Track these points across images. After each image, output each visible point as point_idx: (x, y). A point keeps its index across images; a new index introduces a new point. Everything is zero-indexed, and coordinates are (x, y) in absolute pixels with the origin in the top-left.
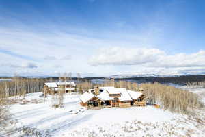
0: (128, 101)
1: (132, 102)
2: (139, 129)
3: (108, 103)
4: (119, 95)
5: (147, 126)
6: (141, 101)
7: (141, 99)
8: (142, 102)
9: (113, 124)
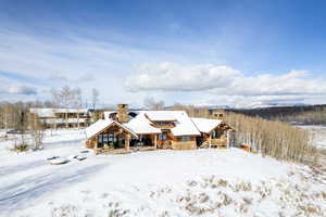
0: (192, 137)
1: (199, 140)
2: (227, 201)
3: (147, 140)
4: (172, 123)
5: (243, 194)
6: (217, 136)
7: (218, 132)
8: (221, 140)
9: (155, 189)
